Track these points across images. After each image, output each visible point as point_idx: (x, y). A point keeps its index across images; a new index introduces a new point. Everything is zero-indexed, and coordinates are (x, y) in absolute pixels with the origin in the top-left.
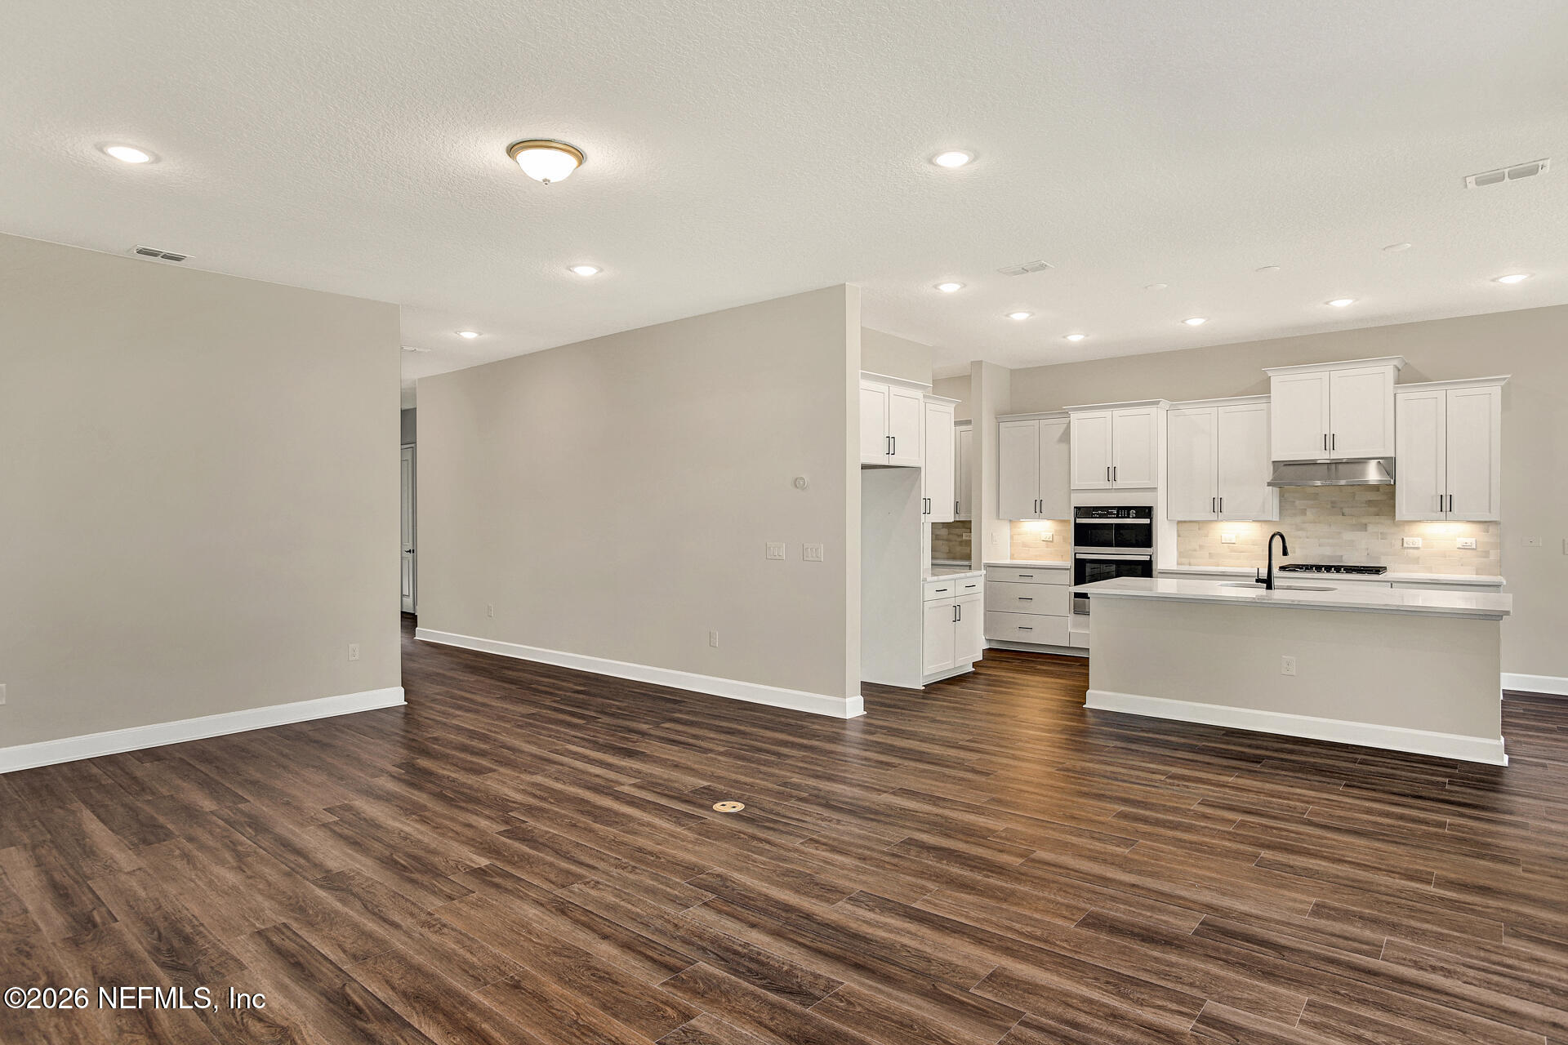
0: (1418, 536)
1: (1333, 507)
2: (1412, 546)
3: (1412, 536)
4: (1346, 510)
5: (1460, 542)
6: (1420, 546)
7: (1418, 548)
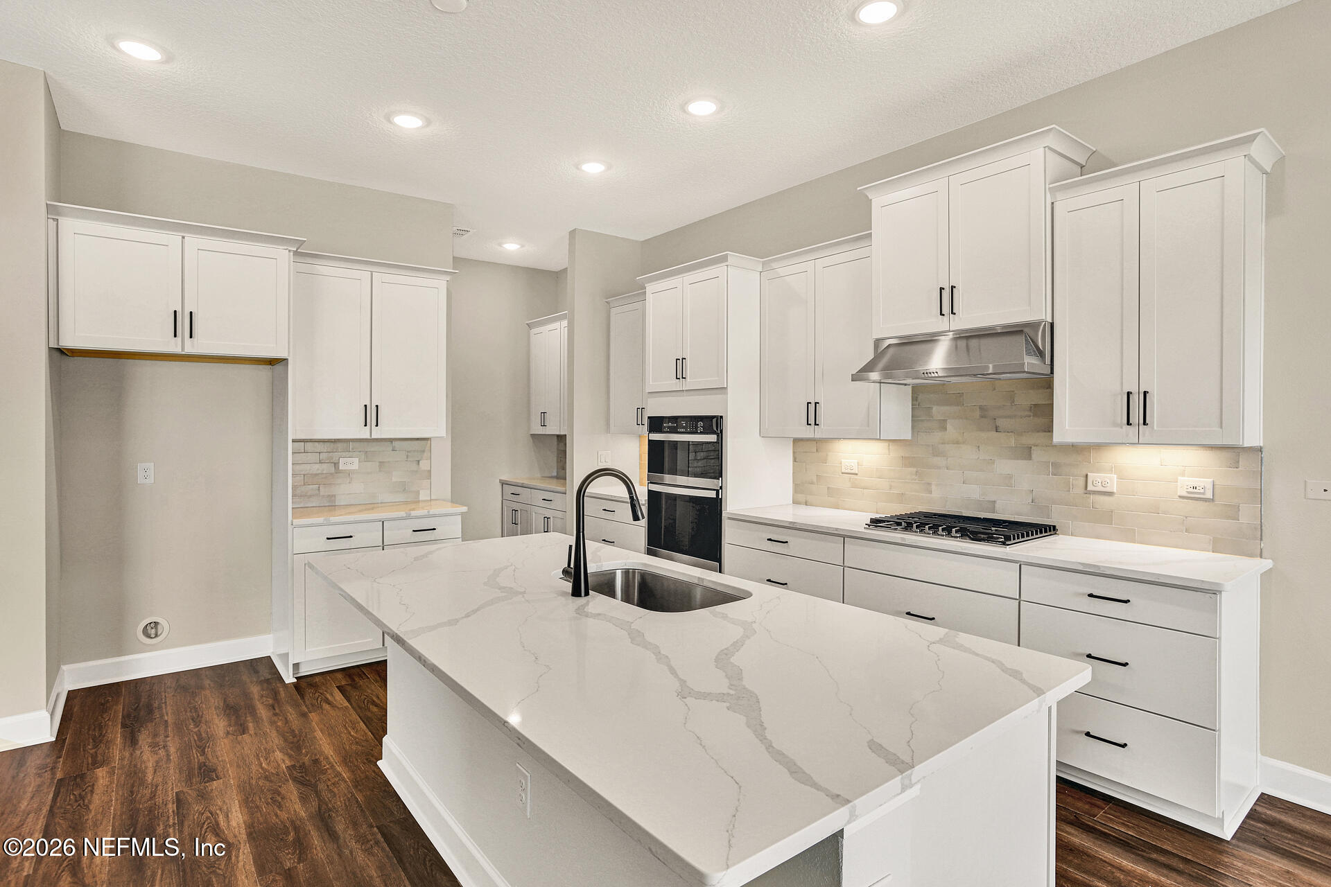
0: (1111, 471)
1: (982, 417)
2: (1100, 488)
3: (1098, 471)
4: (1000, 422)
5: (1185, 484)
6: (1115, 491)
7: (1110, 494)
